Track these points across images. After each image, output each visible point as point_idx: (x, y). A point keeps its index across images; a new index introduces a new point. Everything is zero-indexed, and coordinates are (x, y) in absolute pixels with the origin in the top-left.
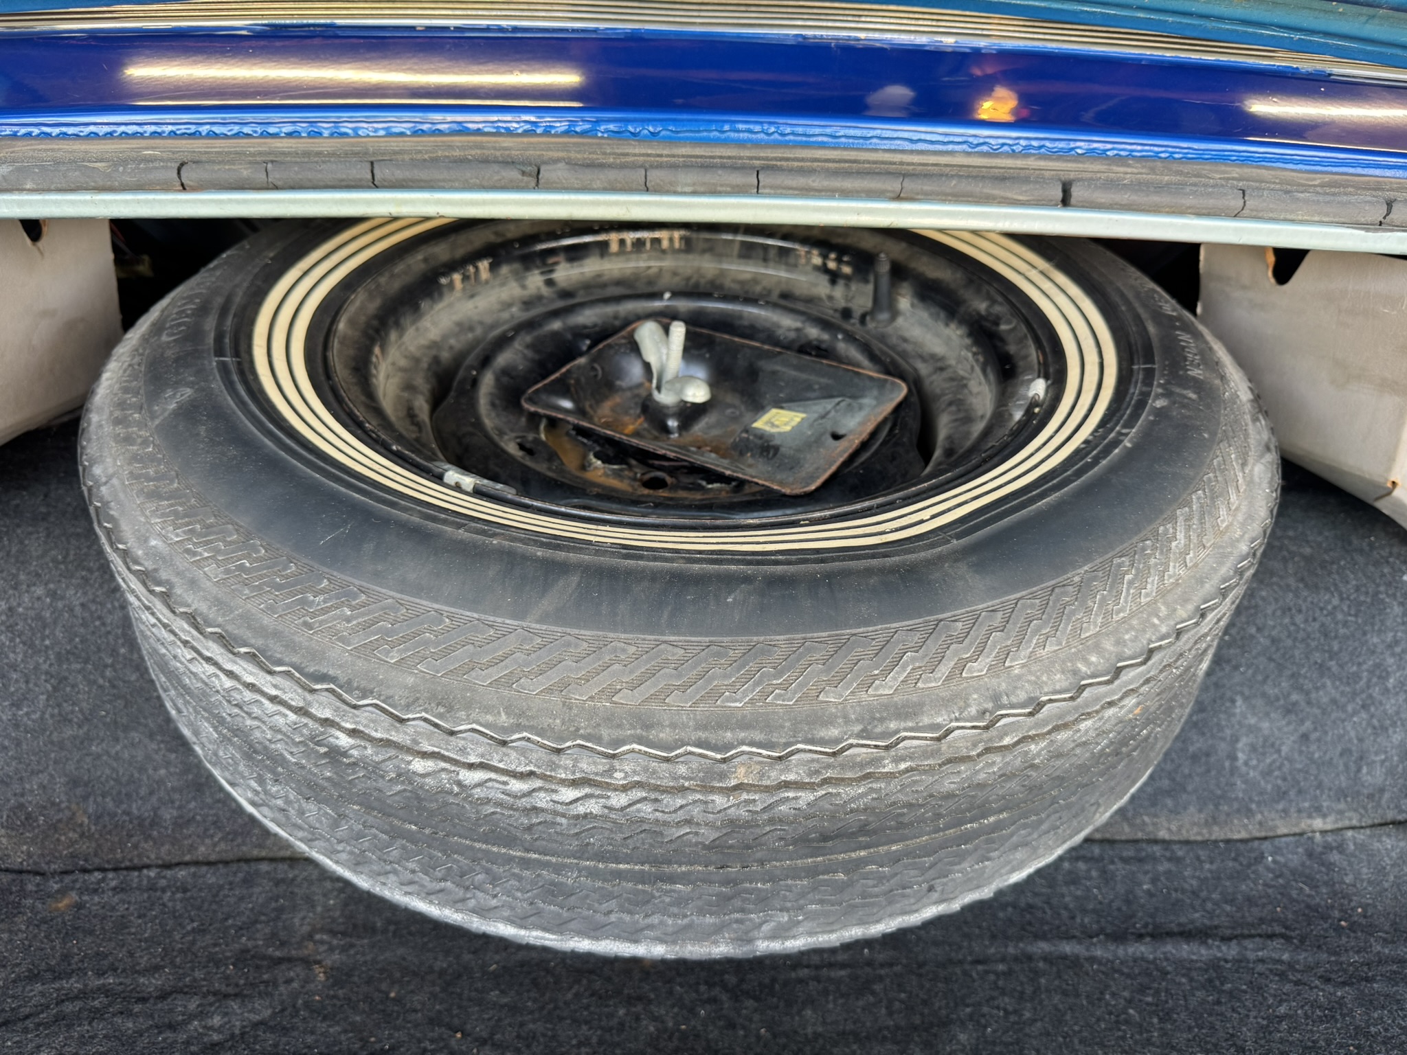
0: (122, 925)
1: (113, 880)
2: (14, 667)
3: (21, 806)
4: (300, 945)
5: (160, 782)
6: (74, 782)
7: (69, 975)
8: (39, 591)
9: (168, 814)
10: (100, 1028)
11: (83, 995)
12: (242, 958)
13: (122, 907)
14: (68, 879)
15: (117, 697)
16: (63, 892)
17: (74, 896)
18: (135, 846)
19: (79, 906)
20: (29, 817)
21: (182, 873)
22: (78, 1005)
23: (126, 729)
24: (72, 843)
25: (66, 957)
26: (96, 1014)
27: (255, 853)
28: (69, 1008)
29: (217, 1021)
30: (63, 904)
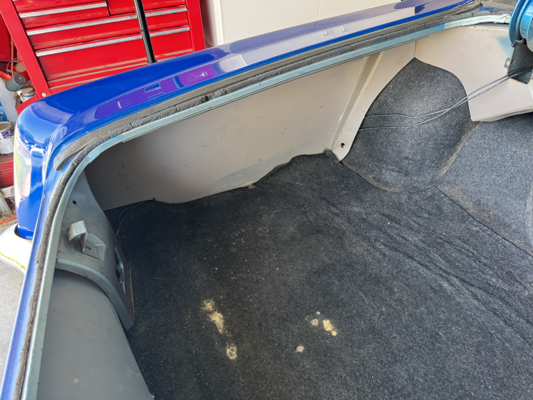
0: (485, 243)
1: (489, 232)
3: (480, 200)
4: (526, 282)
5: (518, 218)
6: (496, 204)
7: (467, 244)
8: (527, 151)
9: (514, 227)
10: (467, 259)
11: (468, 250)
12: (508, 273)
13: (487, 239)
14: (479, 224)
16: (476, 226)
17: (478, 229)
18: (500, 229)
19: (478, 232)
20: (479, 204)
21: (507, 243)
22: (465, 251)
24: (485, 217)
25: (468, 240)
26: (468, 256)
27: (530, 253)
28: (463, 250)
29: (494, 280)
30: (475, 229)
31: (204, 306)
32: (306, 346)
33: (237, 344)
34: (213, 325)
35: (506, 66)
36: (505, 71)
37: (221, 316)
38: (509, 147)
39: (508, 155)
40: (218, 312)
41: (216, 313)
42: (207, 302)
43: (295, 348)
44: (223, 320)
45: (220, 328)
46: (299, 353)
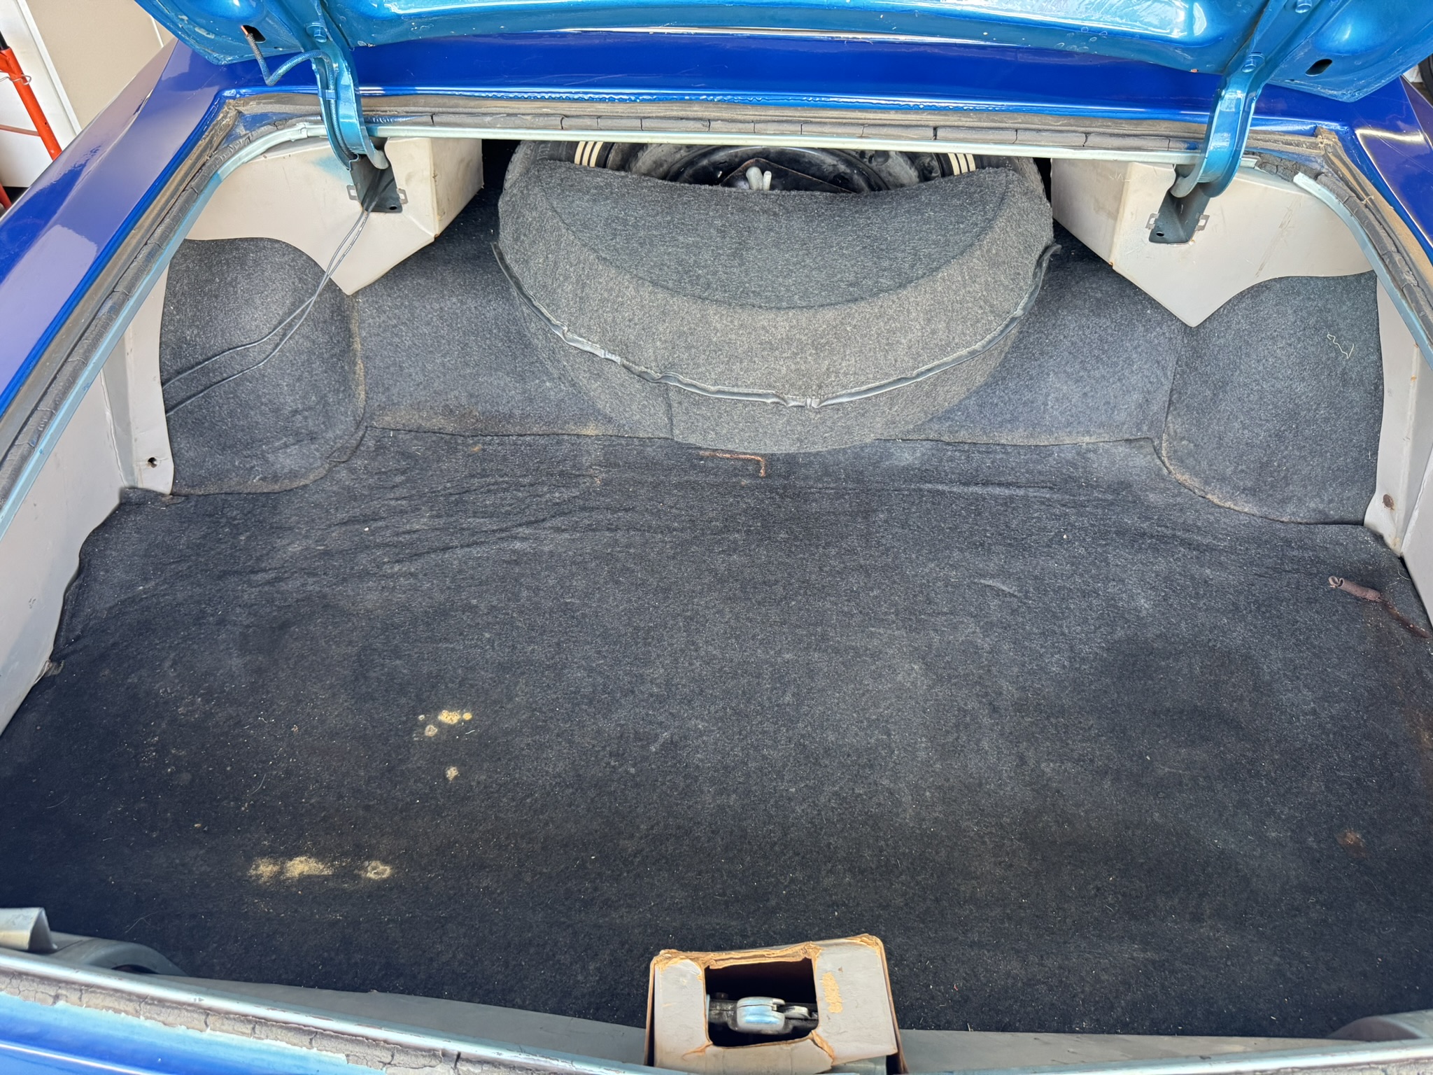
0: (505, 459)
1: (496, 440)
2: (443, 337)
3: (447, 406)
4: (587, 471)
5: (512, 397)
6: (471, 396)
7: (488, 476)
8: (454, 300)
9: (517, 412)
10: (508, 495)
11: (496, 483)
12: (562, 473)
13: (503, 452)
14: (476, 439)
15: (491, 354)
16: (475, 444)
17: (479, 446)
18: (503, 426)
19: (484, 450)
20: (451, 411)
21: (528, 439)
22: (496, 487)
23: (496, 370)
24: (474, 424)
25: (484, 470)
26: (505, 490)
27: (560, 431)
28: (492, 487)
29: (557, 495)
30: (476, 449)
31: (259, 877)
32: (454, 763)
33: (370, 857)
34: (305, 879)
35: (352, 198)
36: (356, 206)
37: (303, 859)
38: (428, 307)
39: (435, 319)
40: (291, 860)
41: (289, 864)
42: (256, 869)
43: (446, 779)
44: (312, 860)
45: (322, 871)
46: (456, 778)
